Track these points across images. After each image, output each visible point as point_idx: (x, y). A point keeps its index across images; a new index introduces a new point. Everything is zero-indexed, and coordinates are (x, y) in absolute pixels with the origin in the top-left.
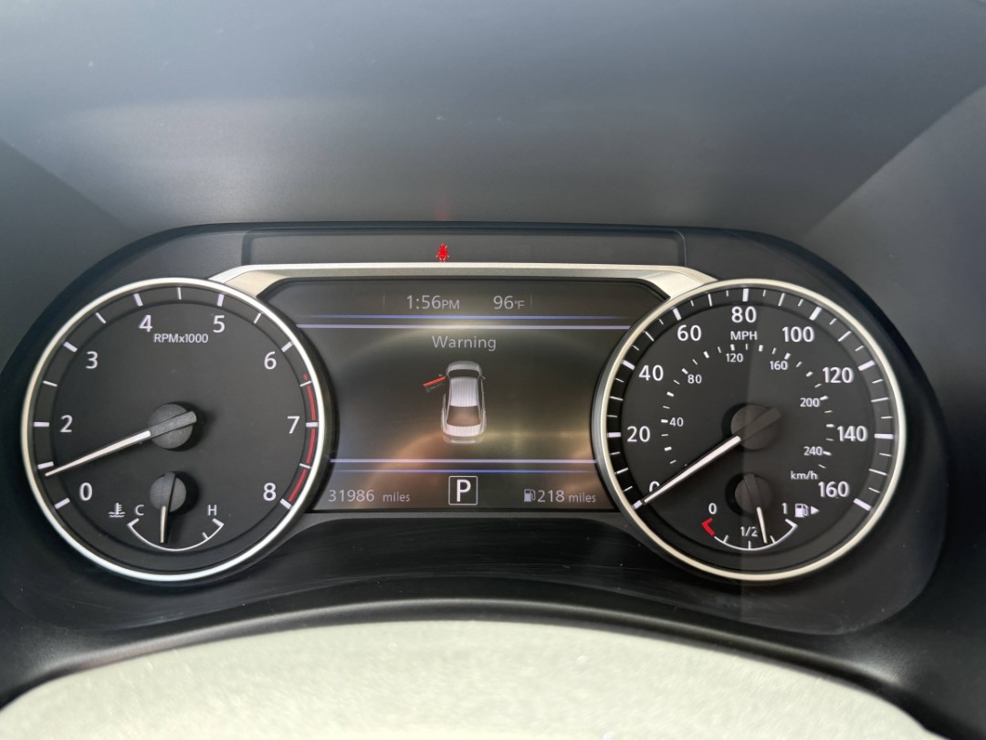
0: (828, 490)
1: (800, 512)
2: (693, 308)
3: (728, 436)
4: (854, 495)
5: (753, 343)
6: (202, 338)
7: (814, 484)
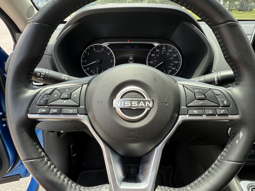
0: (173, 69)
1: (170, 71)
2: (158, 47)
3: (161, 62)
4: (176, 69)
5: (165, 52)
6: (101, 51)
7: (171, 68)
